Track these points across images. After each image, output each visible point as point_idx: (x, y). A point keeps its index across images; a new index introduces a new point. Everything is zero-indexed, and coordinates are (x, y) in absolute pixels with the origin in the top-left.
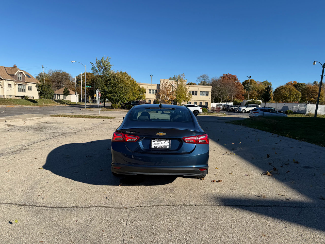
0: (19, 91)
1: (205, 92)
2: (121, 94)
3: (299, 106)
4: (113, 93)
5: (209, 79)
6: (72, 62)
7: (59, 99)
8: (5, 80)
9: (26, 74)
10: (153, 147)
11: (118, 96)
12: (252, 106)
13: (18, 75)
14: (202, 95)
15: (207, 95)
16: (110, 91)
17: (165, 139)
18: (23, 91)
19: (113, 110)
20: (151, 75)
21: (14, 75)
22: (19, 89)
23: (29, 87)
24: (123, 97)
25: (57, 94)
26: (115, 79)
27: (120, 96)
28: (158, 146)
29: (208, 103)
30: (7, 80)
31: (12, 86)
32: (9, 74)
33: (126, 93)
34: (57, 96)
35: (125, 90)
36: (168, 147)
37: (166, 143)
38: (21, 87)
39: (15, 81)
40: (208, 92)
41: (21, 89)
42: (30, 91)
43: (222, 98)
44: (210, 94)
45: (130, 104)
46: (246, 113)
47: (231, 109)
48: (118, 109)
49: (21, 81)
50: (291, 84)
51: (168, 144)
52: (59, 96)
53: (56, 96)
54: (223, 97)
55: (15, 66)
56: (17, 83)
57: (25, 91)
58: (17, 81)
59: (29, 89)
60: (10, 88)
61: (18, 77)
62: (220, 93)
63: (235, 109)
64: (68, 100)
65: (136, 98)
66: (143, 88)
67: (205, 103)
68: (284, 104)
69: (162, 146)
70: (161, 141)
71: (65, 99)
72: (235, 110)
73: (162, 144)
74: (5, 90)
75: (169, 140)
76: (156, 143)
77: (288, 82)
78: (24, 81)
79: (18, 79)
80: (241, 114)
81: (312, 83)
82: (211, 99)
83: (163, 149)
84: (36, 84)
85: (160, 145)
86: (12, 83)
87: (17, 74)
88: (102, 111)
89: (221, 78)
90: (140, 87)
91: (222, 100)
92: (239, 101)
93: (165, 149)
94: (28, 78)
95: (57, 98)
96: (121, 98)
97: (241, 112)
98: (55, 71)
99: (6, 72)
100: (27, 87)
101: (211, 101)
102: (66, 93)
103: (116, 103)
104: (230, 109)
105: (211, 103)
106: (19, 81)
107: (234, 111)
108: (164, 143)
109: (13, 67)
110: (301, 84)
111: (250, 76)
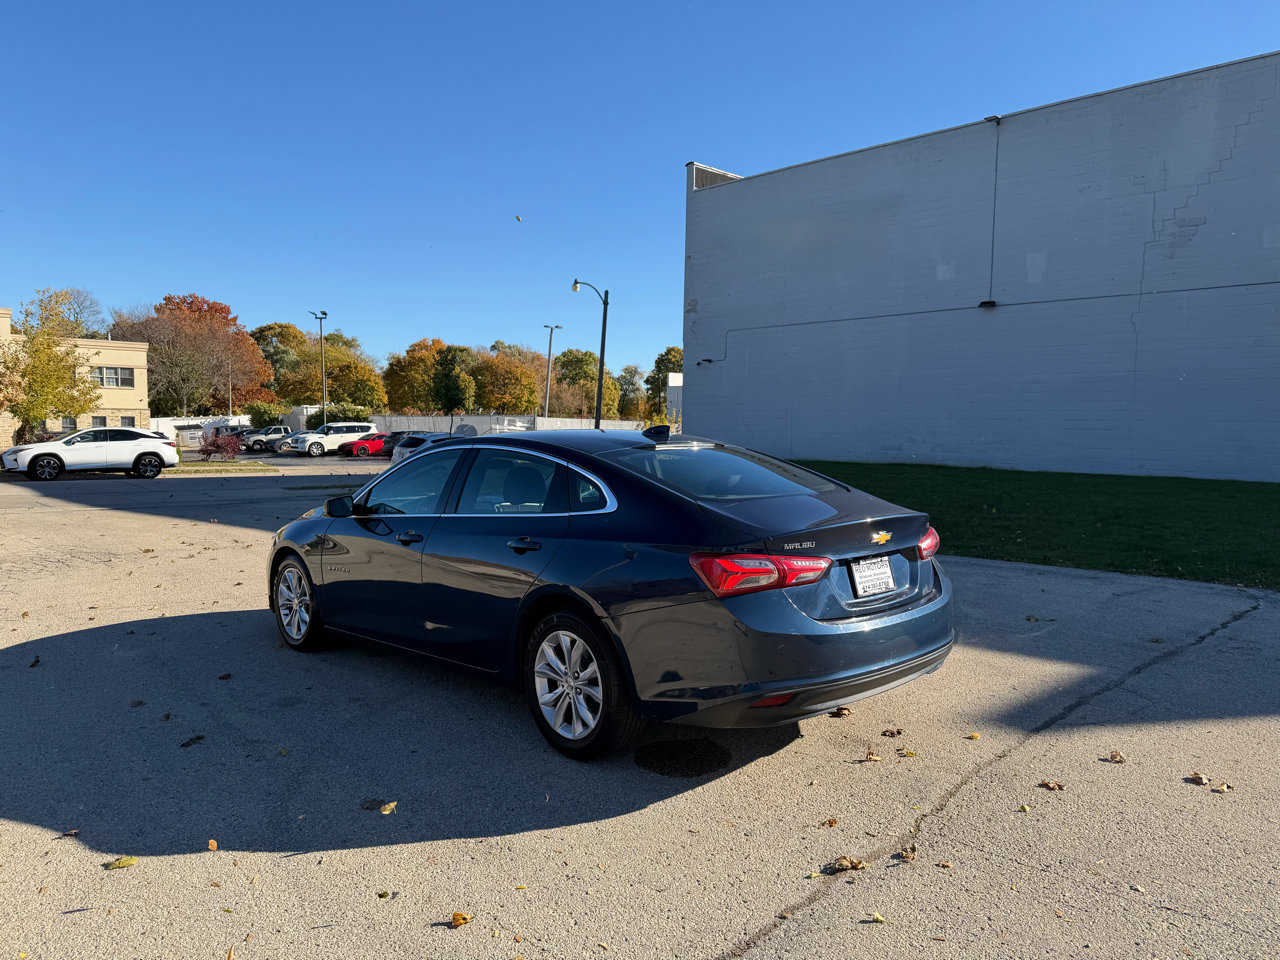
1: (115, 369)
3: (506, 423)
5: (98, 313)
12: (346, 427)
14: (103, 385)
15: (128, 382)
29: (133, 418)
37: (882, 570)
40: (132, 369)
43: (185, 398)
44: (141, 378)
46: (327, 458)
47: (255, 442)
50: (426, 347)
54: (193, 394)
62: (176, 378)
63: (274, 441)
67: (122, 418)
68: (462, 420)
72: (272, 447)
77: (416, 340)
80: (306, 460)
81: (489, 346)
82: (146, 400)
89: (158, 310)
91: (189, 406)
92: (277, 410)
97: (308, 455)
101: (148, 413)
104: (251, 443)
105: (152, 416)
107: (269, 450)
108: (878, 571)
110: (462, 351)
111: (324, 313)
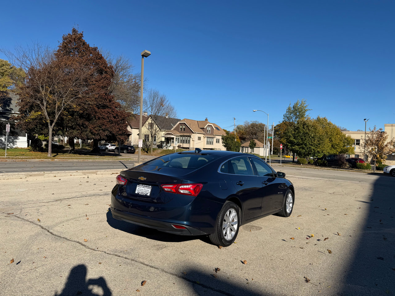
0: (207, 144)
2: (312, 146)
4: (302, 144)
6: (254, 111)
7: (247, 152)
8: (196, 133)
9: (215, 127)
10: (136, 192)
11: (307, 149)
13: (208, 128)
16: (298, 142)
17: (148, 185)
18: (211, 144)
19: (299, 166)
20: (365, 120)
21: (204, 128)
22: (207, 142)
23: (217, 140)
24: (314, 150)
25: (246, 147)
26: (305, 126)
27: (310, 148)
28: (141, 192)
30: (197, 133)
31: (201, 139)
32: (200, 127)
33: (319, 144)
34: (246, 148)
35: (319, 141)
36: (149, 195)
37: (148, 189)
38: (210, 140)
39: (205, 134)
41: (209, 142)
42: (218, 144)
45: (325, 159)
48: (307, 165)
49: (210, 134)
51: (150, 190)
52: (247, 149)
53: (244, 149)
55: (206, 120)
56: (206, 136)
57: (213, 144)
58: (206, 134)
59: (217, 142)
60: (199, 141)
61: (208, 130)
64: (256, 153)
65: (337, 151)
66: (349, 137)
69: (144, 193)
70: (145, 186)
71: (254, 152)
73: (144, 190)
74: (195, 142)
75: (151, 186)
76: (140, 188)
78: (212, 134)
79: (208, 132)
83: (144, 195)
84: (221, 137)
85: (142, 191)
86: (202, 136)
87: (206, 128)
88: (283, 166)
90: (346, 136)
93: (146, 196)
94: (217, 131)
95: (245, 151)
96: (311, 152)
98: (250, 122)
99: (198, 125)
100: (215, 140)
102: (253, 146)
103: (304, 158)
106: (208, 134)
108: (146, 189)
109: (205, 120)
